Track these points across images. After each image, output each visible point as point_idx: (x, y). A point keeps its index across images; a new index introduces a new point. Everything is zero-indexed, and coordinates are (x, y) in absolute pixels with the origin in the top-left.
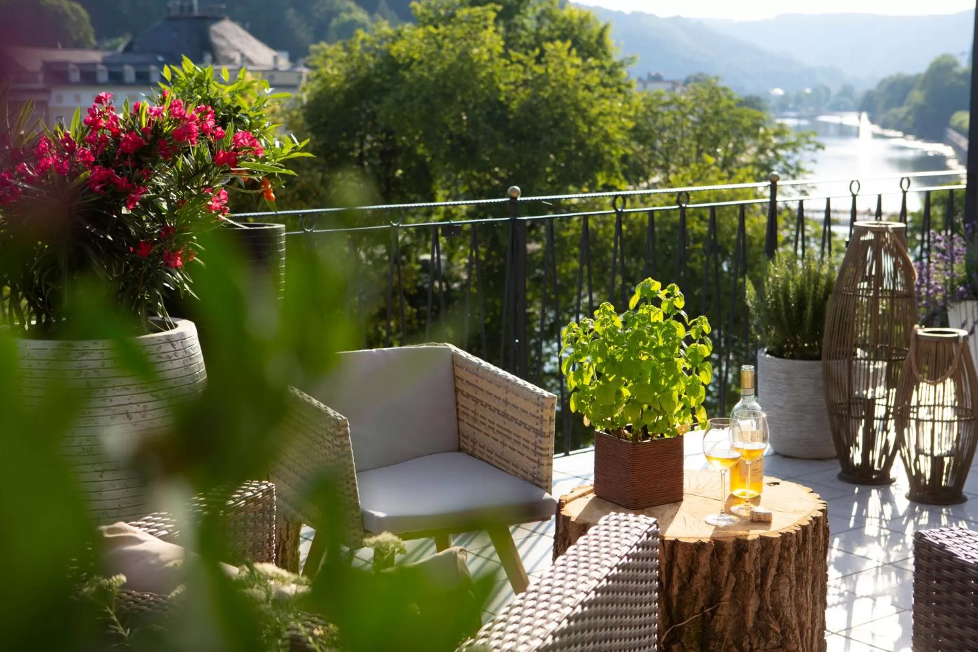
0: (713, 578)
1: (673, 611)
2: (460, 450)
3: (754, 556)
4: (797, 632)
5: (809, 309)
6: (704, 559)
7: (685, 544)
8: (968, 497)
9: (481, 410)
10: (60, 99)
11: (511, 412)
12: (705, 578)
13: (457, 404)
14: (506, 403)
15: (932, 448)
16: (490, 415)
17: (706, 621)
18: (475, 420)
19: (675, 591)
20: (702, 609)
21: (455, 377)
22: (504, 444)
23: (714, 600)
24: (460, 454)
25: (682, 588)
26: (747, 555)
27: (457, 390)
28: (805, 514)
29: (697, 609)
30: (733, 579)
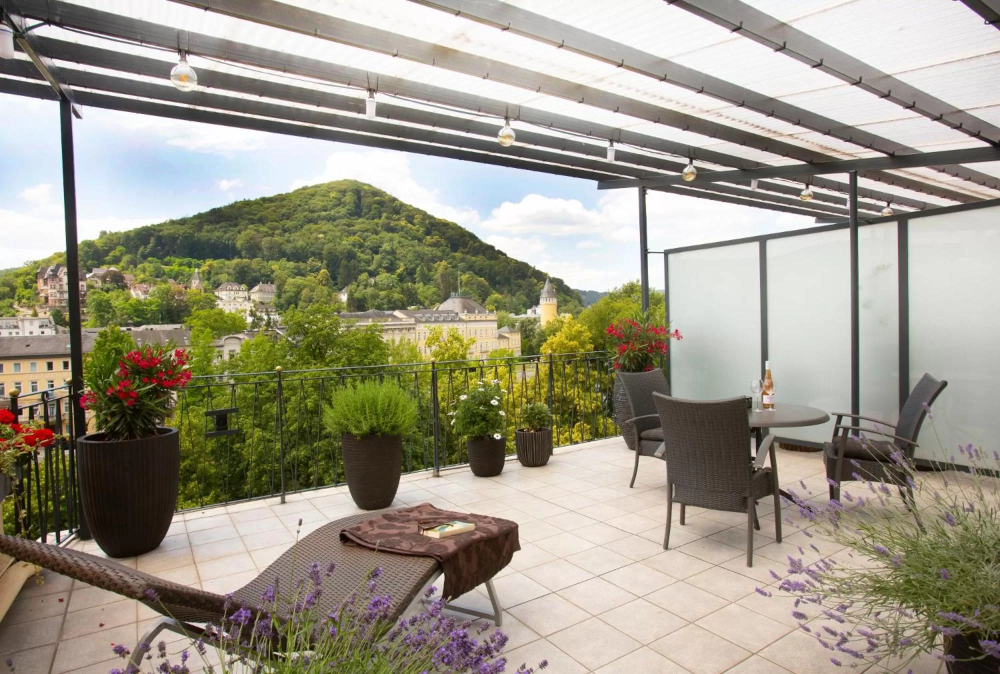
10: (419, 327)
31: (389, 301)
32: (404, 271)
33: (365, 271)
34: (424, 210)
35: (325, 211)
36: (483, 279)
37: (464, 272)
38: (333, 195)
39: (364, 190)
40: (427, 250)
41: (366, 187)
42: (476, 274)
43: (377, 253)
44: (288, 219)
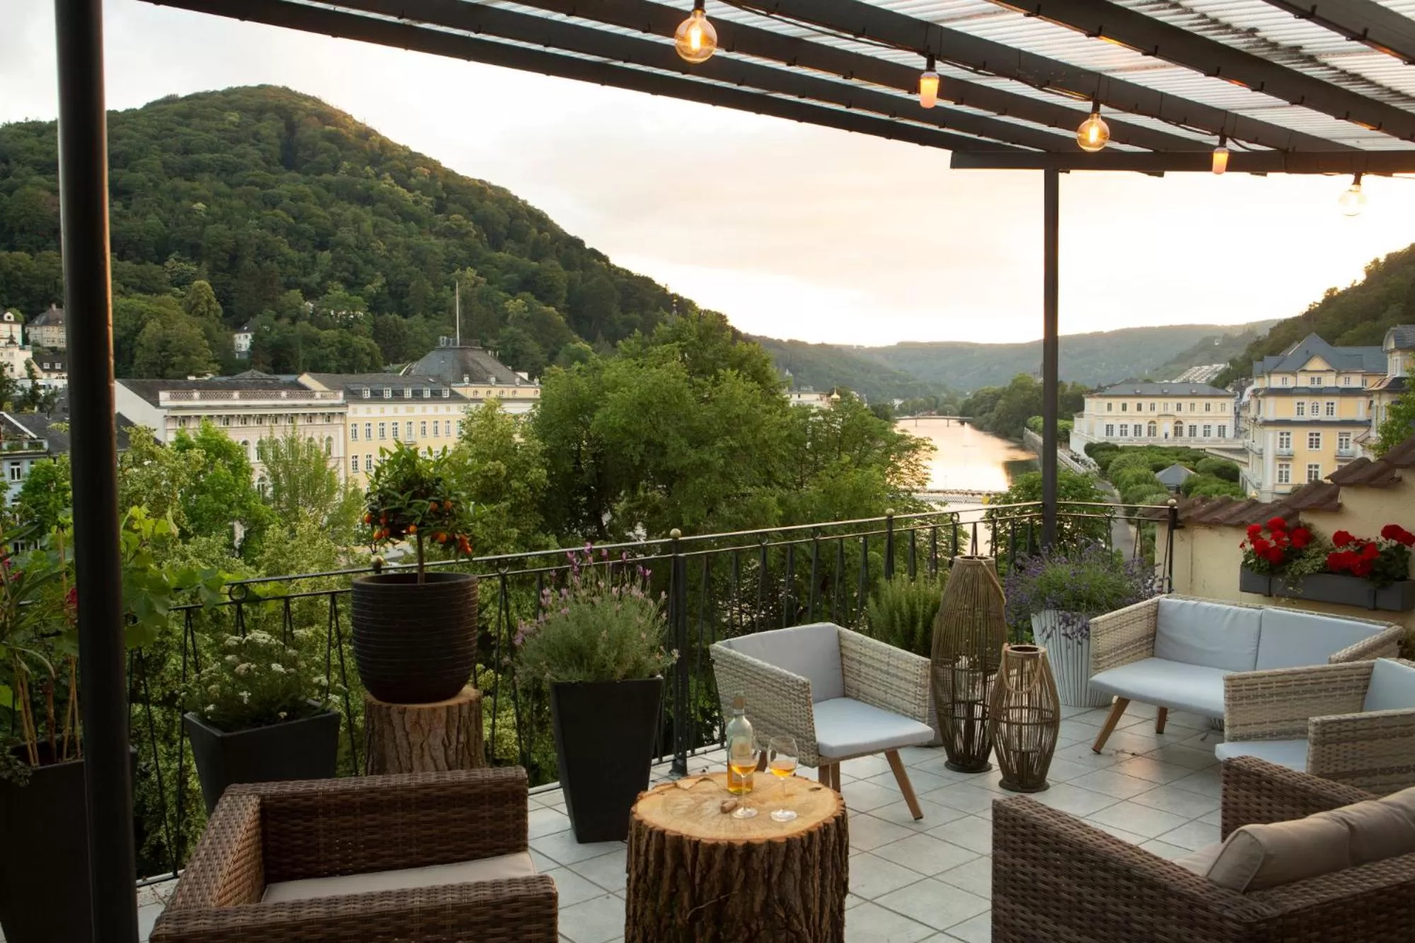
0: (725, 872)
1: (697, 895)
2: (845, 696)
3: (761, 856)
4: (802, 916)
5: (920, 625)
6: (718, 857)
7: (704, 844)
8: (1050, 783)
9: (864, 669)
10: (355, 411)
11: (892, 671)
12: (719, 871)
13: (842, 664)
14: (888, 664)
15: (1020, 746)
16: (872, 672)
17: (720, 906)
18: (859, 676)
19: (697, 880)
20: (718, 897)
21: (841, 646)
22: (886, 693)
23: (726, 888)
24: (846, 700)
25: (703, 879)
26: (754, 855)
27: (842, 655)
28: (819, 820)
29: (714, 896)
30: (742, 873)
31: (343, 353)
32: (383, 286)
33: (297, 285)
34: (435, 157)
35: (212, 151)
36: (552, 309)
37: (513, 294)
38: (234, 117)
39: (305, 109)
40: (436, 244)
41: (308, 104)
42: (540, 298)
43: (322, 246)
44: (125, 166)
